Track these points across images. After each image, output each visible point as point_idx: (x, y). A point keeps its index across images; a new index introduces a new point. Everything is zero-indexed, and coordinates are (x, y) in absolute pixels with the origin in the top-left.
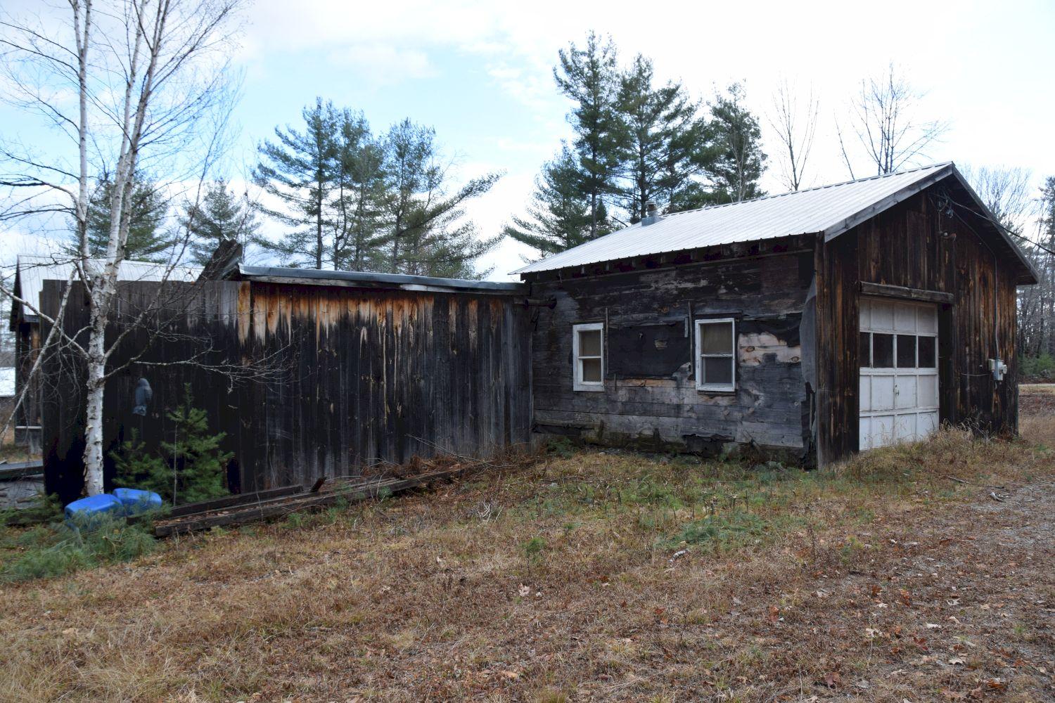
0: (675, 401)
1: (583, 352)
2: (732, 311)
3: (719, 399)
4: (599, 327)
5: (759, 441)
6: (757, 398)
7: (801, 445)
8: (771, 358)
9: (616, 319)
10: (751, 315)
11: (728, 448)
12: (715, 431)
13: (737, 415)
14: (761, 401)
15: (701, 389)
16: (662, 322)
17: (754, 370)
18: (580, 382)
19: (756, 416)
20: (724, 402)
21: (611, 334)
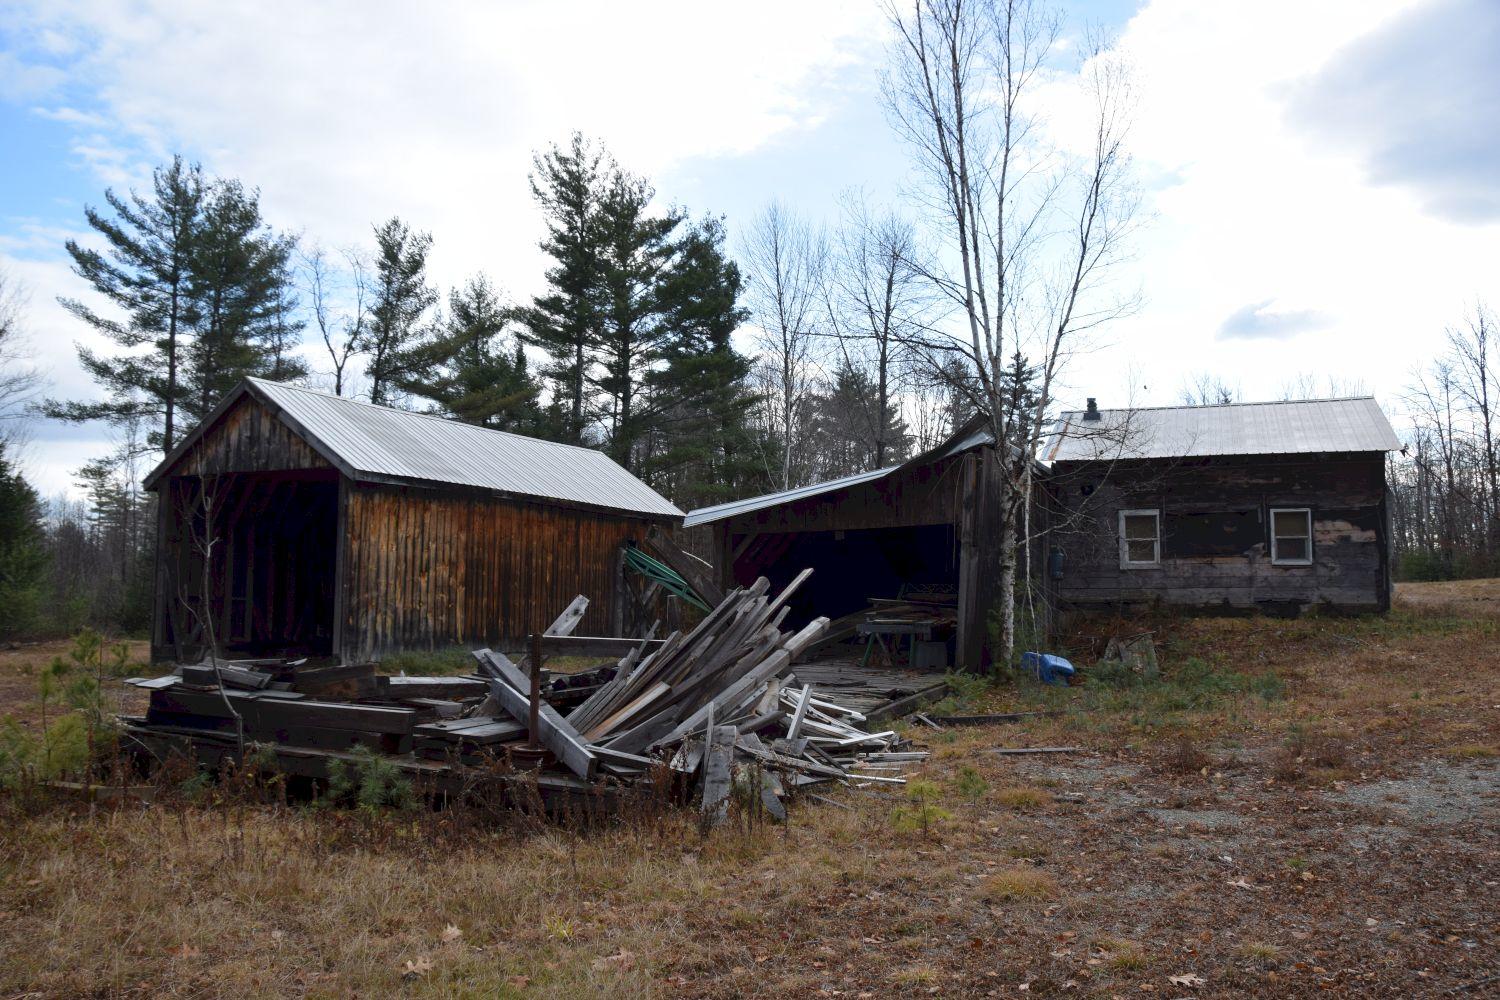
0: (1247, 573)
1: (1128, 535)
2: (1307, 503)
3: (1294, 571)
4: (1156, 512)
5: (1335, 601)
6: (1333, 569)
7: (1375, 602)
8: (1346, 539)
9: (1173, 507)
10: (1326, 506)
11: (1304, 609)
12: (1291, 596)
13: (1312, 582)
14: (1337, 572)
15: (1276, 563)
16: (1231, 509)
17: (1330, 548)
18: (1127, 562)
19: (1332, 582)
20: (1301, 572)
21: (1169, 519)
